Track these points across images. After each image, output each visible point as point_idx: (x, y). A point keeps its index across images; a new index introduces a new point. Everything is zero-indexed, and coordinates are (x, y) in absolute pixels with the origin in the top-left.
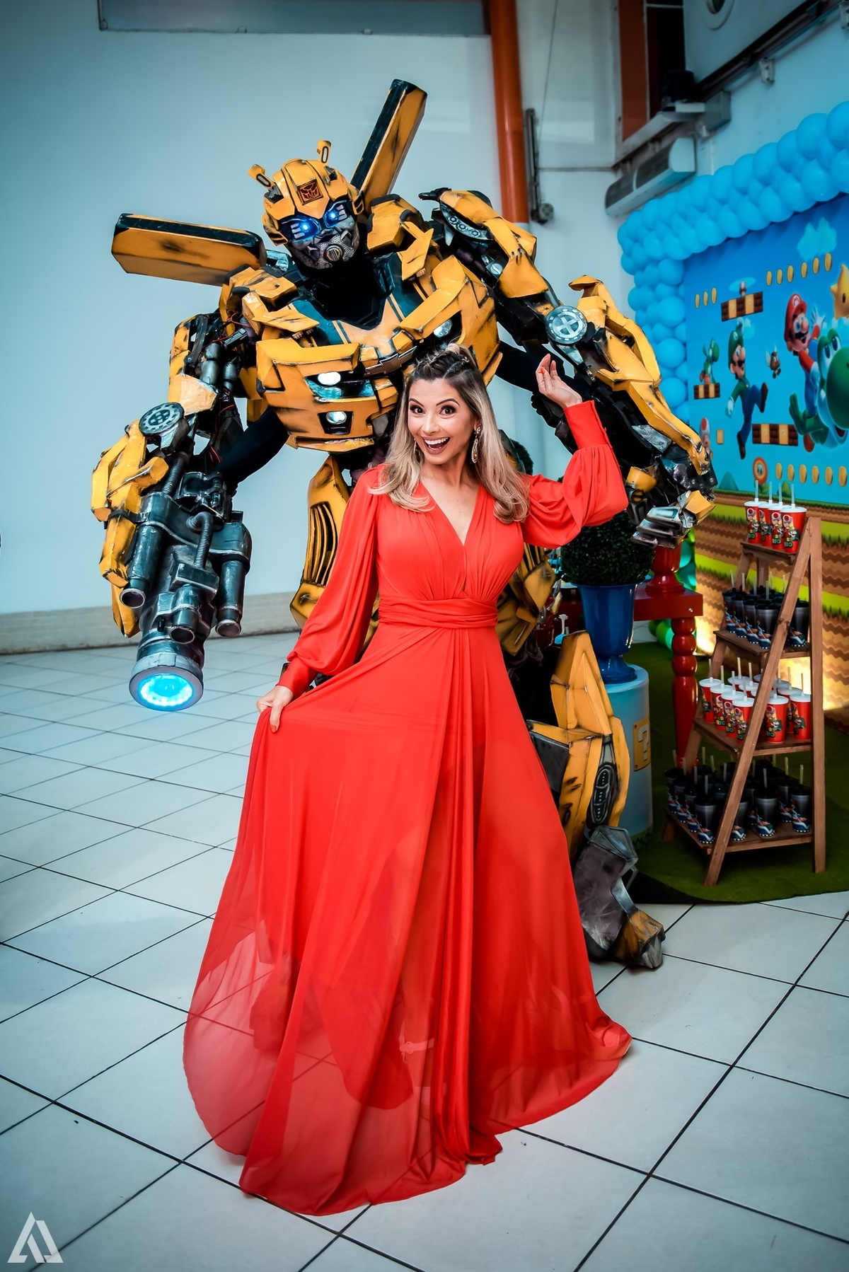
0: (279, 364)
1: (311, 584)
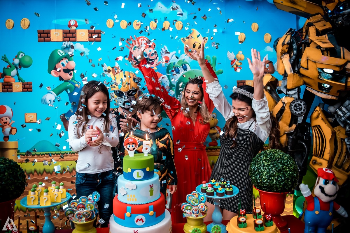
0: (310, 60)
1: (316, 157)
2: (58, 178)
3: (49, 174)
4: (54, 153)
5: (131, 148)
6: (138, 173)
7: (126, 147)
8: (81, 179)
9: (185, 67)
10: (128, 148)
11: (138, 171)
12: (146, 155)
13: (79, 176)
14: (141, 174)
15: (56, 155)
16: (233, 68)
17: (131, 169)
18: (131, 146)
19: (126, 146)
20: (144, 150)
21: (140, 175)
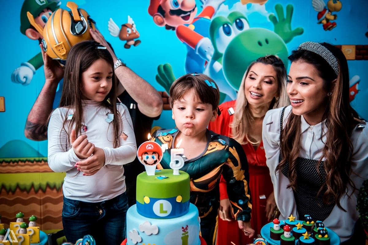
2: (39, 198)
3: (25, 193)
4: (32, 159)
5: (150, 160)
6: (161, 205)
7: (142, 159)
8: (71, 208)
9: (240, 25)
10: (146, 160)
11: (161, 203)
12: (176, 172)
13: (69, 204)
14: (168, 206)
15: (35, 163)
16: (321, 25)
17: (150, 199)
18: (150, 156)
19: (142, 156)
20: (172, 164)
21: (164, 209)
